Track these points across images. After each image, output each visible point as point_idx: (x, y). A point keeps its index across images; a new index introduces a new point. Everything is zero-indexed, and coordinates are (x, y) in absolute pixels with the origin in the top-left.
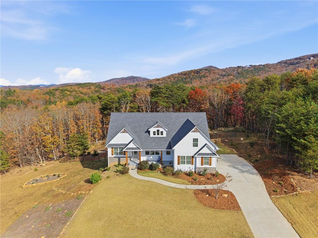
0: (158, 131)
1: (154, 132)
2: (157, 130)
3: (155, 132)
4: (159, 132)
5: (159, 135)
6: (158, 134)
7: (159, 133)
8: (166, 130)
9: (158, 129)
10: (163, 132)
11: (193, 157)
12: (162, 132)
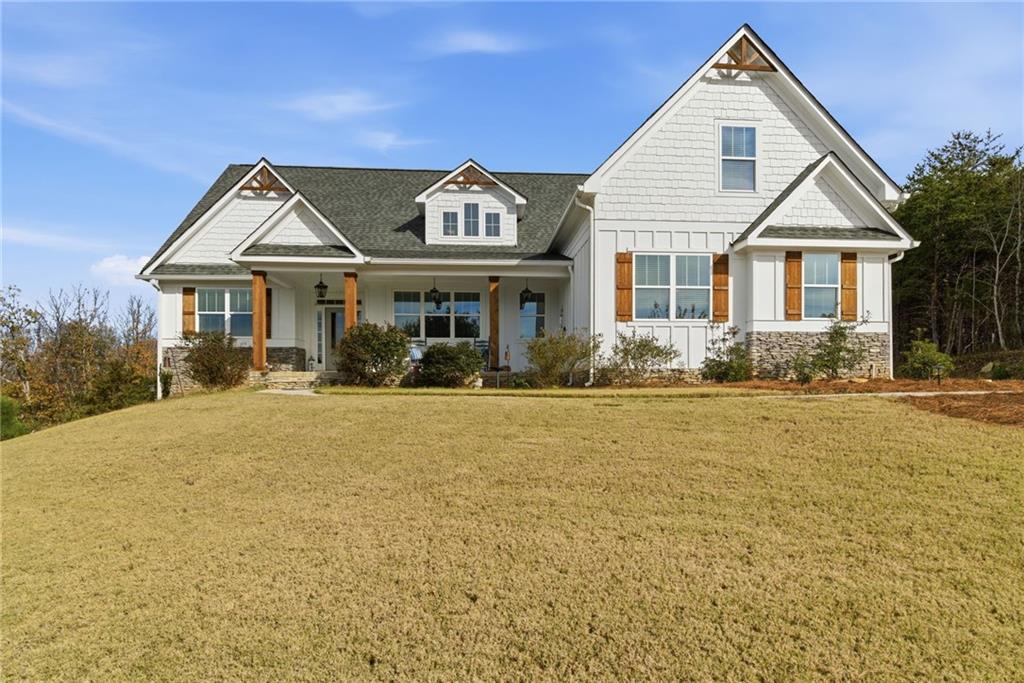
0: (471, 210)
1: (450, 219)
2: (467, 206)
3: (455, 215)
4: (476, 216)
5: (476, 233)
6: (471, 230)
7: (476, 224)
8: (519, 200)
9: (471, 199)
10: (497, 216)
11: (721, 264)
12: (493, 219)
